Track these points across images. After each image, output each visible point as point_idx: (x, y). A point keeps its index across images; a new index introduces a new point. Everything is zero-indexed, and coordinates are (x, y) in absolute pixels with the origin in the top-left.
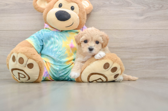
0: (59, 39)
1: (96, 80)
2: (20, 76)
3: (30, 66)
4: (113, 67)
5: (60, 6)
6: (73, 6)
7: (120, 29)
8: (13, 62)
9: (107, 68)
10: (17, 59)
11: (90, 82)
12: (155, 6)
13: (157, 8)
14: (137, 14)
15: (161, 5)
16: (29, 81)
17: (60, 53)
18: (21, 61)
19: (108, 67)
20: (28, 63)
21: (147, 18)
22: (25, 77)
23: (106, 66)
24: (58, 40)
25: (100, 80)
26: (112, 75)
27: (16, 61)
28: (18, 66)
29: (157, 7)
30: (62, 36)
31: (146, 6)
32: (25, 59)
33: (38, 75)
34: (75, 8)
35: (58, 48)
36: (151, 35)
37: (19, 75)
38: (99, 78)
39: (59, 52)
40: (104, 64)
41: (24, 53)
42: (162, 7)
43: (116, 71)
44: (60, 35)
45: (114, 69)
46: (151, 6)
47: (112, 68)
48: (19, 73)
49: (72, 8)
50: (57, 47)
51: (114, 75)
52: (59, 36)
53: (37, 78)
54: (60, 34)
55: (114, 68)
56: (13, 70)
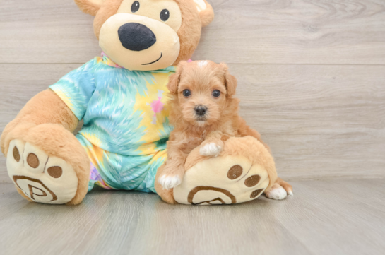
0: (128, 91)
1: (208, 202)
2: (34, 192)
3: (55, 172)
4: (250, 174)
5: (135, 8)
6: (167, 9)
7: (263, 62)
8: (15, 161)
9: (236, 177)
10: (24, 155)
11: (193, 204)
12: (346, 6)
13: (351, 13)
14: (304, 26)
15: (361, 4)
16: (55, 202)
17: (126, 124)
18: (33, 160)
19: (238, 175)
20: (50, 165)
21: (325, 36)
22: (45, 195)
23: (235, 172)
24: (125, 92)
25: (218, 202)
26: (245, 192)
27: (21, 160)
28: (27, 170)
29: (352, 11)
30: (136, 83)
31: (326, 6)
32: (42, 157)
33: (75, 190)
34: (170, 15)
35: (122, 112)
36: (334, 78)
37: (31, 191)
38: (216, 197)
39: (125, 122)
40: (229, 168)
41: (38, 145)
42: (363, 10)
43: (258, 184)
44: (132, 81)
45: (253, 180)
46: (337, 6)
47: (247, 177)
48: (30, 187)
49: (164, 16)
50: (121, 109)
51: (251, 192)
52: (129, 83)
53: (73, 195)
54: (130, 78)
55: (252, 176)
56: (16, 178)
